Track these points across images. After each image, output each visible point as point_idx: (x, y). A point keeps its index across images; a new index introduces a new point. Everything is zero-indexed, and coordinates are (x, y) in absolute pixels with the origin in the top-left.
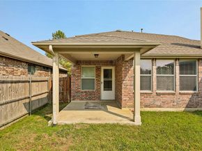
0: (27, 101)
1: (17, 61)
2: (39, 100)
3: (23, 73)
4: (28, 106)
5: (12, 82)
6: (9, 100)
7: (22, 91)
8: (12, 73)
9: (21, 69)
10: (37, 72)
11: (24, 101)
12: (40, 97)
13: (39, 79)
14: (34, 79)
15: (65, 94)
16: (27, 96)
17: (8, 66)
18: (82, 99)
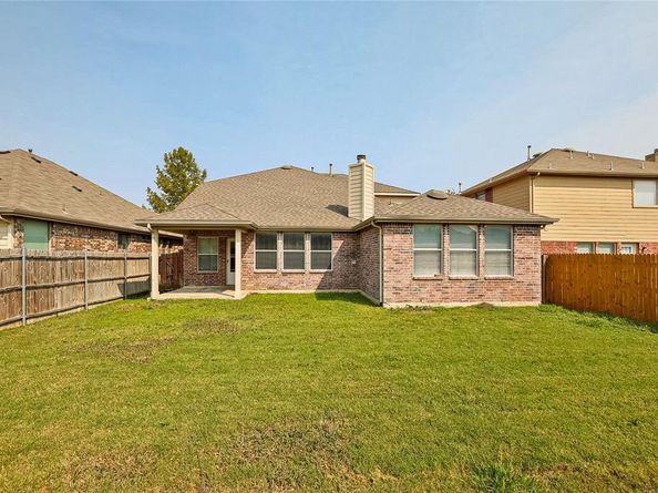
0: (122, 281)
1: (104, 230)
2: (136, 282)
3: (111, 247)
4: (123, 287)
5: (106, 259)
6: (104, 278)
7: (116, 270)
8: (98, 247)
9: (109, 242)
10: (132, 245)
11: (118, 281)
12: (137, 279)
13: (136, 255)
14: (130, 255)
15: (176, 278)
16: (122, 276)
17: (92, 237)
18: (200, 285)
